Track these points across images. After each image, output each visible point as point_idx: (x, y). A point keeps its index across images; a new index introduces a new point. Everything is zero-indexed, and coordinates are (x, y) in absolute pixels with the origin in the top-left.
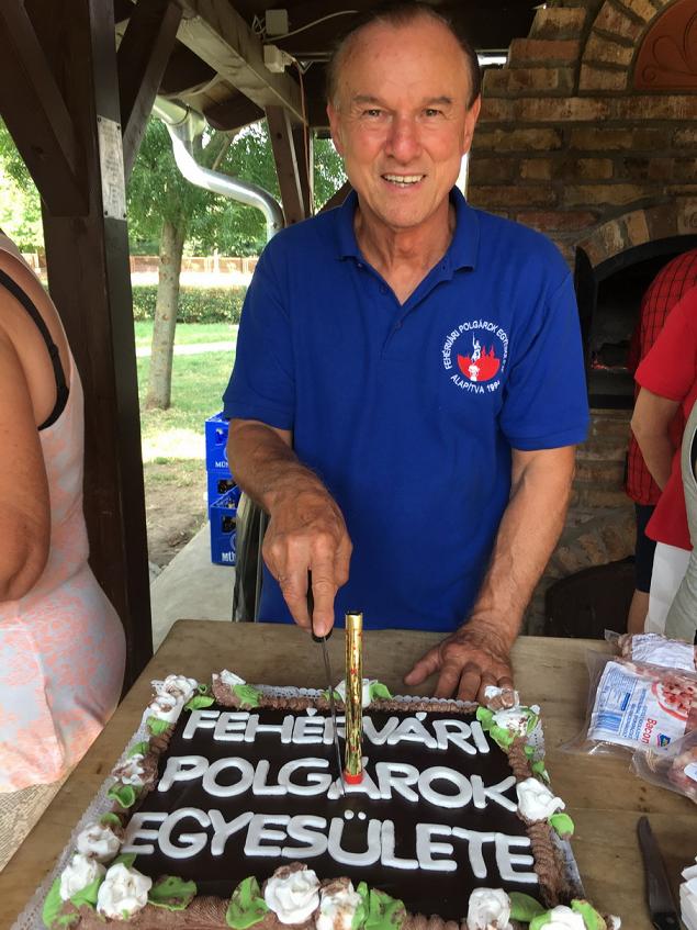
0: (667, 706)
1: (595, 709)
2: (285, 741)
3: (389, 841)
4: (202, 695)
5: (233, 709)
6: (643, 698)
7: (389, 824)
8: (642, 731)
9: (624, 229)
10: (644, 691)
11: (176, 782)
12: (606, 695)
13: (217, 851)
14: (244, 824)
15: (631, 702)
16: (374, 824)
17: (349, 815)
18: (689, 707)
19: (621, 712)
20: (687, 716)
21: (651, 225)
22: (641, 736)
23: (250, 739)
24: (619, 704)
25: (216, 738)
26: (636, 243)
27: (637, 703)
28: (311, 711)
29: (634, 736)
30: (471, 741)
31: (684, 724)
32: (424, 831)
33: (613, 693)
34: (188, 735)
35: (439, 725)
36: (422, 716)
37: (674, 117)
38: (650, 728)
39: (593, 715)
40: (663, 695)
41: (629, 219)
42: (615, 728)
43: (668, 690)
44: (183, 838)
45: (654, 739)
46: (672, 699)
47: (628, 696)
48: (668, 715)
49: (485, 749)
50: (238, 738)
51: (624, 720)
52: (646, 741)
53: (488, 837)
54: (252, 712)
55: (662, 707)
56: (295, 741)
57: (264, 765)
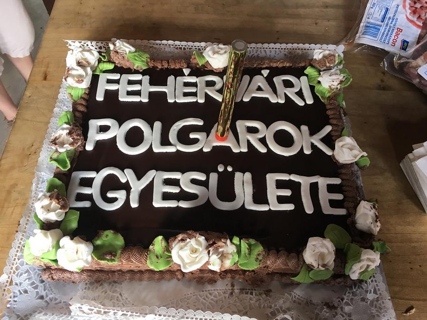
0: (410, 17)
1: (363, 20)
2: (171, 100)
3: (249, 190)
4: (104, 62)
5: (129, 71)
6: (396, 11)
7: (248, 176)
8: (393, 37)
10: (398, 6)
11: (98, 141)
12: (372, 10)
13: (134, 205)
14: (151, 179)
15: (388, 16)
16: (238, 176)
17: (221, 169)
18: (424, 18)
19: (380, 23)
20: (422, 25)
22: (391, 41)
23: (145, 100)
24: (380, 18)
25: (121, 99)
27: (392, 16)
28: (186, 71)
29: (386, 42)
30: (300, 94)
31: (419, 31)
32: (271, 179)
33: (377, 9)
34: (100, 98)
35: (278, 80)
36: (265, 73)
38: (397, 35)
39: (362, 24)
40: (410, 9)
42: (375, 35)
43: (412, 4)
44: (110, 195)
45: (399, 44)
46: (414, 12)
47: (387, 10)
48: (410, 24)
49: (310, 101)
50: (136, 99)
51: (382, 30)
52: (394, 44)
53: (314, 179)
54: (144, 73)
55: (408, 18)
56: (178, 101)
57: (158, 125)
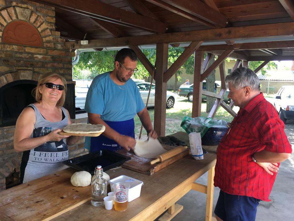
9: (6, 78)
21: (13, 77)
26: (10, 82)
37: (15, 51)
41: (7, 76)
